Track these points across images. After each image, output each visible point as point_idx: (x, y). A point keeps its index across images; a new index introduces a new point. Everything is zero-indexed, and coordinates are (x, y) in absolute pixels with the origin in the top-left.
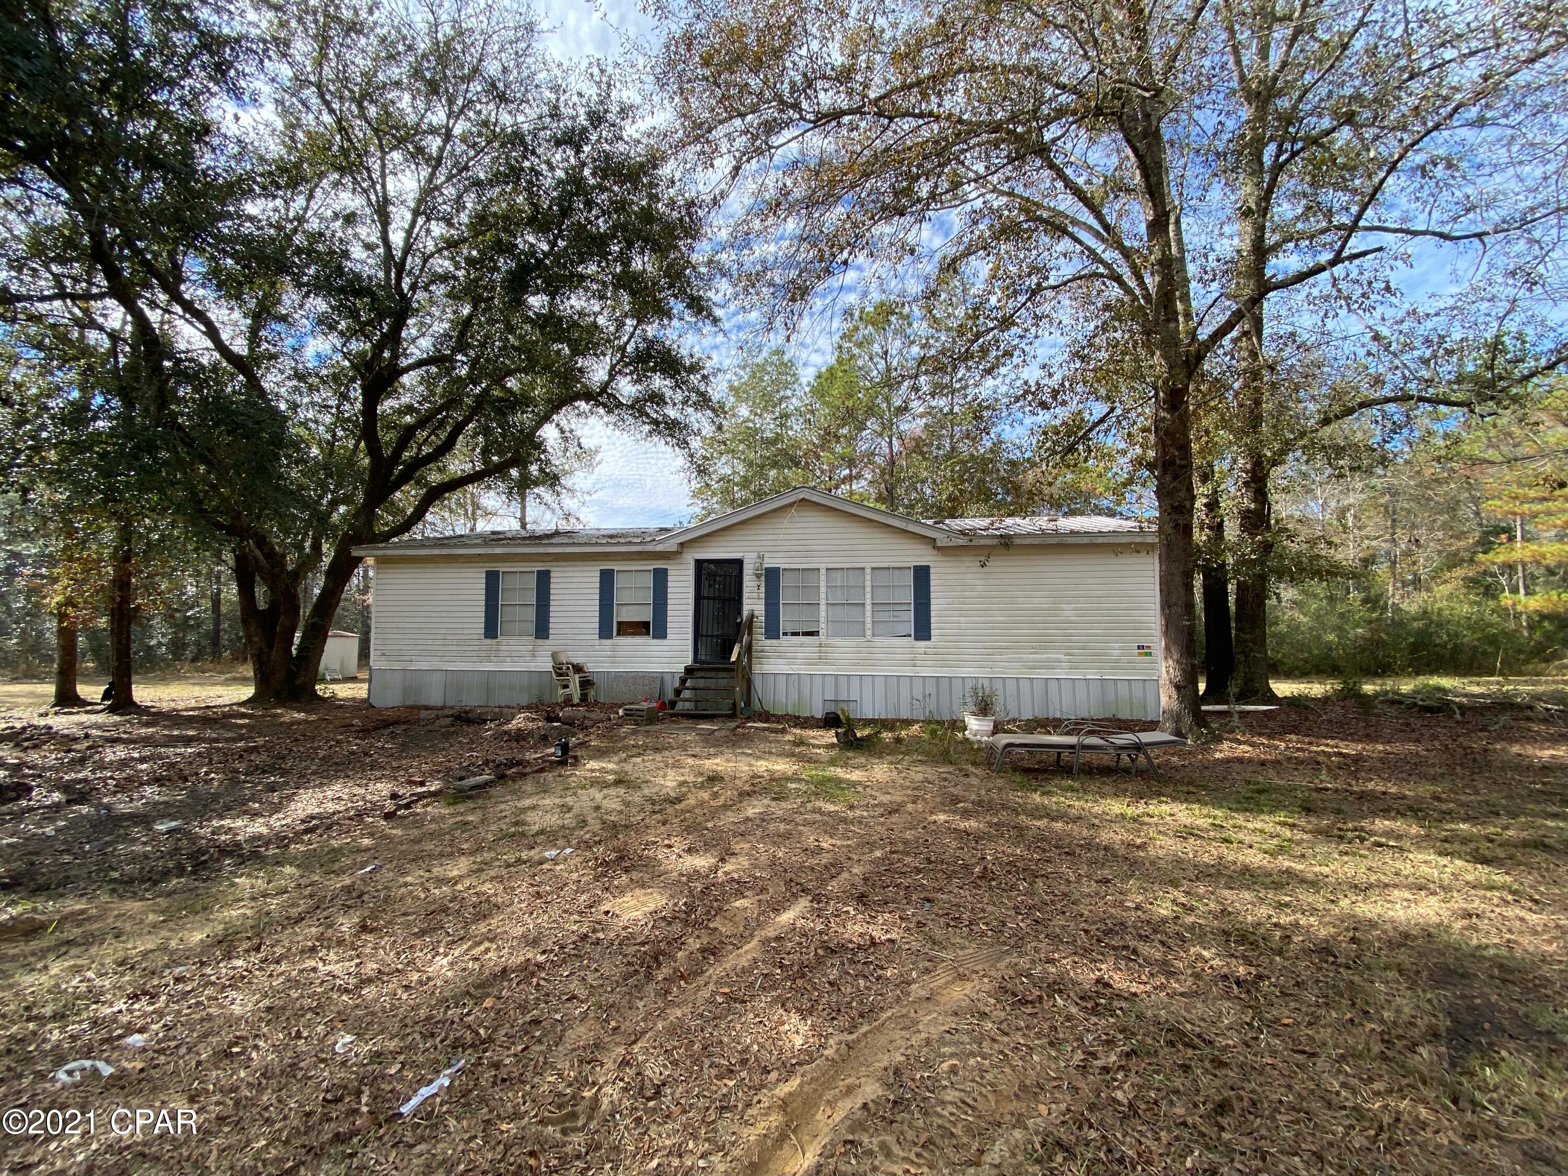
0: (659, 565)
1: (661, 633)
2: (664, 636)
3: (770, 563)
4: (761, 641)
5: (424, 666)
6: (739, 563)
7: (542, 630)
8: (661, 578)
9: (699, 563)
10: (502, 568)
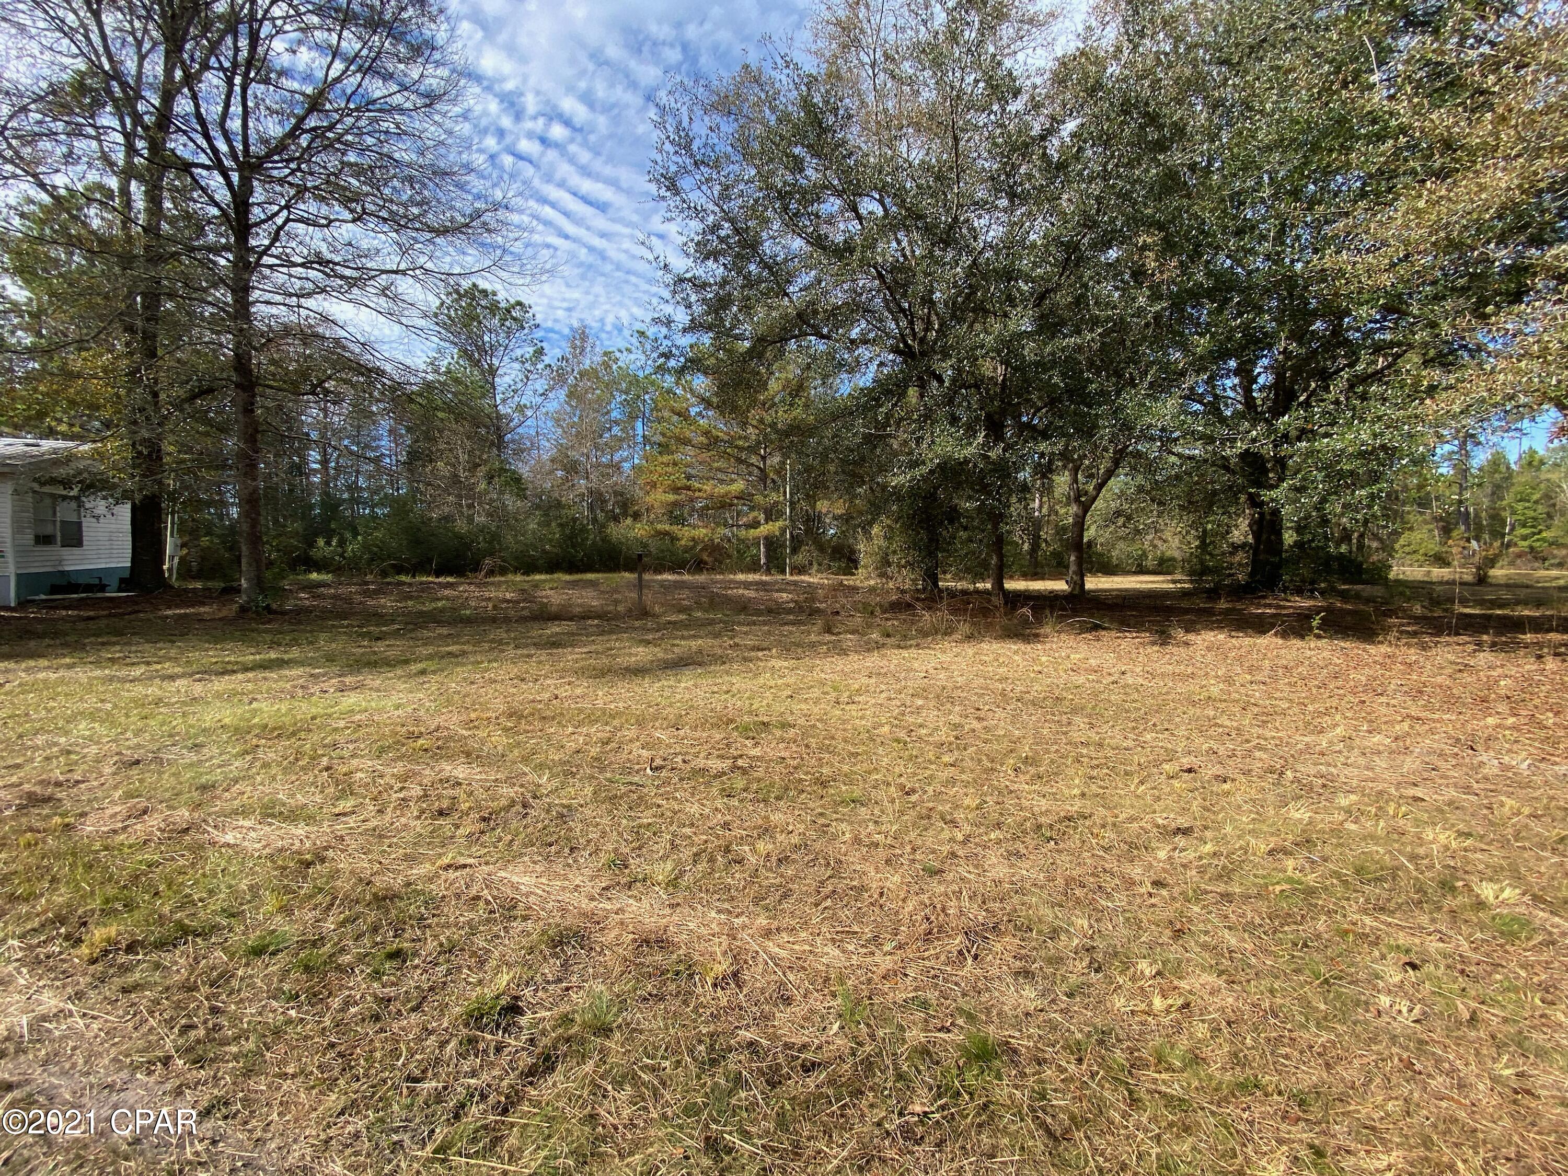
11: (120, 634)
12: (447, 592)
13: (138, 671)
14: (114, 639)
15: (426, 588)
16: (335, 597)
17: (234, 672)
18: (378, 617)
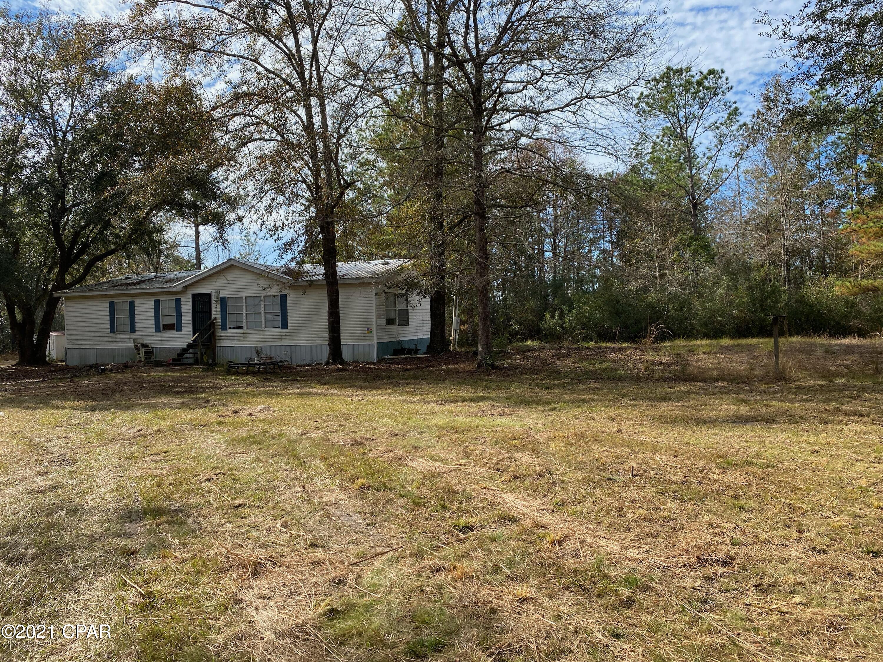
0: (178, 297)
1: (180, 330)
2: (181, 330)
3: (222, 295)
4: (220, 332)
5: (87, 346)
6: (209, 295)
7: (133, 329)
8: (178, 302)
9: (194, 296)
10: (115, 300)
11: (417, 378)
12: (615, 356)
13: (415, 399)
14: (413, 381)
15: (600, 351)
16: (537, 358)
17: (457, 402)
18: (557, 373)
